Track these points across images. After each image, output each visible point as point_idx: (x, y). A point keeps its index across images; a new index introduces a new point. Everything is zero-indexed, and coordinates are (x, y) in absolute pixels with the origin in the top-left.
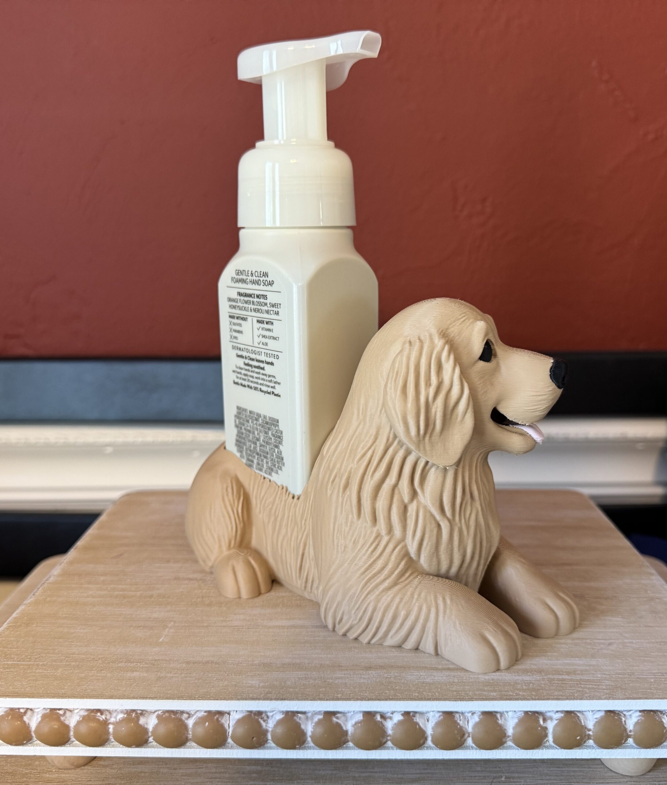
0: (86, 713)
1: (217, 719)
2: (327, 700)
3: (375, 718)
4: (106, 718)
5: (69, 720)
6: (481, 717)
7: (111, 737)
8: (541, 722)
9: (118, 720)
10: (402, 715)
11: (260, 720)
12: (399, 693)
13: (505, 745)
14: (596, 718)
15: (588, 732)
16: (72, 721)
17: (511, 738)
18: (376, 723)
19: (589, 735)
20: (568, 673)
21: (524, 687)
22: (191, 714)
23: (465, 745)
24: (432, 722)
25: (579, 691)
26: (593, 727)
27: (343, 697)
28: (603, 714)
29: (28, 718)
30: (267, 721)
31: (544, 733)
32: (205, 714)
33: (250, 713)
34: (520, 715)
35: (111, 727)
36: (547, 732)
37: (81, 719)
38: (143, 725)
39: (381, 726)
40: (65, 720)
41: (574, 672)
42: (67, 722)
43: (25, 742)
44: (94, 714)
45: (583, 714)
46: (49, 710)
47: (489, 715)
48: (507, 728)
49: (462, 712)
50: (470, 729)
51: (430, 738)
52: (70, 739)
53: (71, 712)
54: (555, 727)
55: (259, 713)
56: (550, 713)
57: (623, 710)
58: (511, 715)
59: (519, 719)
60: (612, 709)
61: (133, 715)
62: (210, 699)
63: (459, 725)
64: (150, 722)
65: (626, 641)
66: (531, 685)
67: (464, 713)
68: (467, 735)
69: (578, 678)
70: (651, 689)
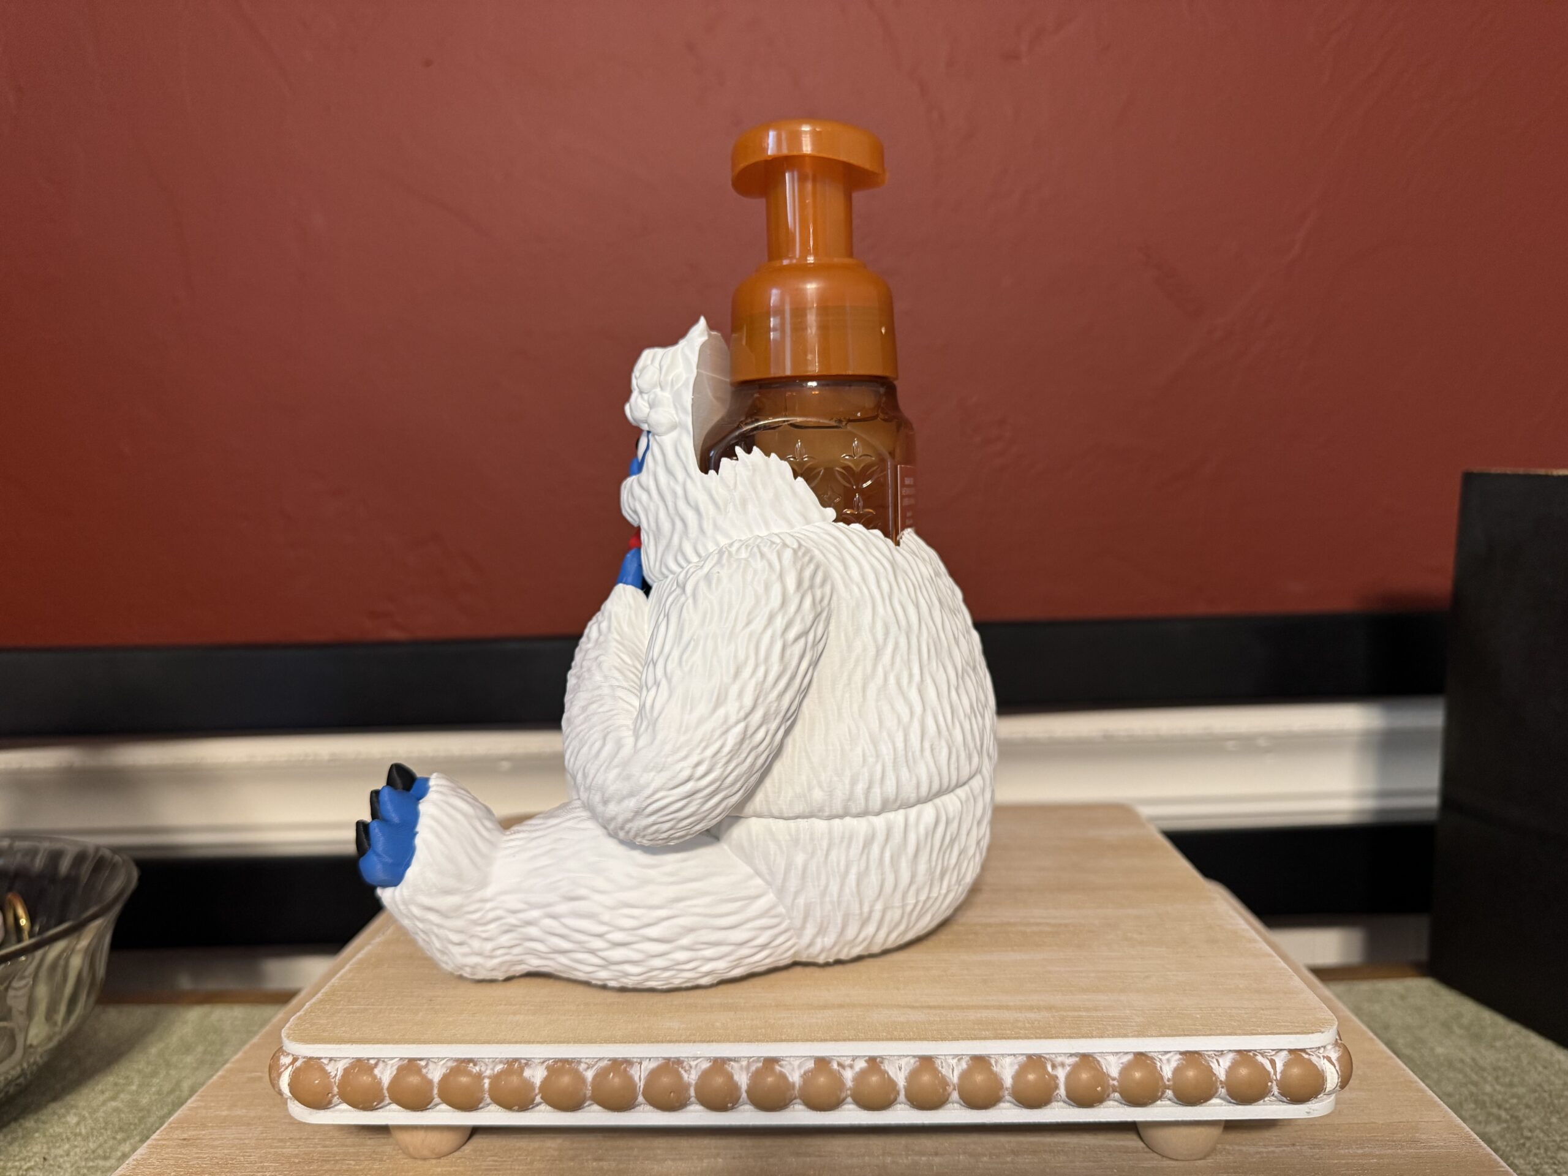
0: (455, 1064)
1: (625, 1069)
2: (767, 1041)
3: (830, 1065)
4: (480, 1070)
5: (432, 1073)
6: (970, 1062)
7: (486, 1096)
8: (1049, 1069)
9: (496, 1070)
10: (866, 1061)
11: (680, 1069)
12: (862, 1033)
13: (1004, 1099)
14: (1122, 1063)
15: (1111, 1082)
16: (436, 1074)
17: (1010, 1090)
18: (831, 1072)
19: (1114, 1085)
20: (1087, 1010)
21: (1027, 1025)
22: (591, 1064)
23: (950, 1099)
24: (905, 1070)
25: (1099, 1029)
26: (1118, 1075)
27: (788, 1038)
28: (1130, 1057)
29: (380, 1071)
30: (690, 1071)
31: (1053, 1083)
32: (610, 1063)
33: (667, 1061)
34: (1022, 1060)
35: (487, 1082)
36: (1057, 1081)
37: (448, 1071)
38: (528, 1078)
39: (838, 1075)
40: (427, 1073)
41: (1096, 1009)
42: (430, 1076)
43: (375, 1103)
44: (465, 1065)
45: (1105, 1059)
46: (407, 1060)
47: (980, 1062)
48: (1004, 1078)
49: (945, 1055)
50: (955, 1078)
51: (902, 1093)
52: (435, 1100)
53: (435, 1063)
54: (1068, 1077)
55: (679, 1062)
56: (1060, 1056)
57: (1159, 1052)
58: (1008, 1060)
59: (1019, 1066)
60: (1142, 1050)
61: (515, 1066)
62: (615, 1042)
63: (942, 1074)
64: (537, 1075)
65: (1169, 973)
66: (1036, 1023)
67: (947, 1057)
68: (952, 1087)
69: (1099, 1014)
70: (1194, 1025)
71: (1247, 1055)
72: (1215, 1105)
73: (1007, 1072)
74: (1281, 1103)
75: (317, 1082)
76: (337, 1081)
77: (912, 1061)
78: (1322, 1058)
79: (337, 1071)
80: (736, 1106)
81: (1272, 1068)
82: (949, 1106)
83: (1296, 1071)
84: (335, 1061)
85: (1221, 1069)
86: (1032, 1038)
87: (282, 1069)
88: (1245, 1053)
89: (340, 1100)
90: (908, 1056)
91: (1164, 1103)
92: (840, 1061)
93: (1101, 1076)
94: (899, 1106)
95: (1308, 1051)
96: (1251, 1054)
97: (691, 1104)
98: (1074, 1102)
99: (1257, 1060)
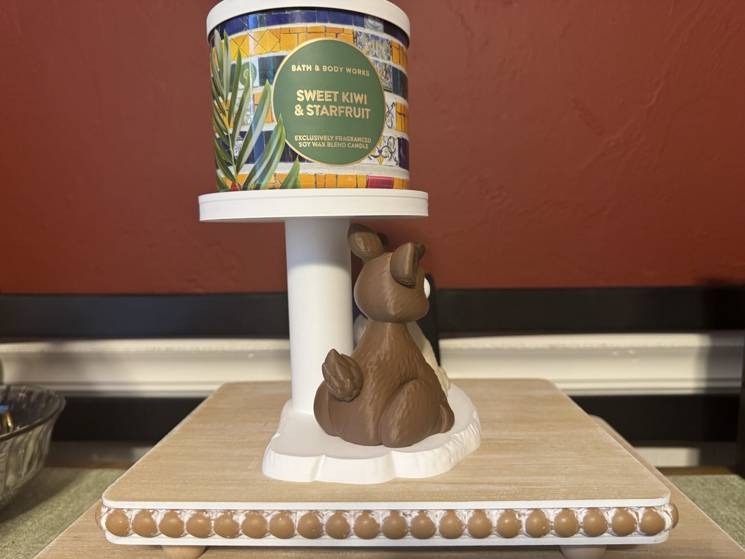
0: (195, 513)
1: (288, 516)
2: (365, 502)
3: (399, 514)
4: (209, 516)
5: (183, 518)
6: (474, 513)
7: (213, 530)
8: (517, 517)
9: (218, 516)
10: (418, 512)
11: (318, 516)
12: (416, 497)
13: (492, 533)
14: (556, 514)
15: (551, 524)
16: (185, 518)
17: (496, 529)
18: (400, 518)
19: (551, 526)
20: (536, 485)
21: (505, 493)
22: (269, 513)
23: (463, 533)
24: (440, 517)
25: (544, 495)
26: (554, 520)
27: (376, 500)
28: (560, 510)
29: (155, 516)
30: (323, 518)
31: (519, 524)
32: (279, 512)
33: (310, 512)
34: (502, 512)
35: (213, 522)
36: (522, 524)
37: (192, 516)
38: (235, 521)
39: (403, 520)
40: (180, 517)
41: (541, 484)
42: (182, 519)
43: (152, 534)
44: (201, 513)
45: (547, 511)
46: (169, 511)
47: (480, 512)
48: (493, 522)
49: (461, 509)
50: (466, 522)
51: (438, 530)
52: (184, 532)
53: (185, 512)
54: (527, 521)
55: (317, 512)
56: (523, 510)
57: (576, 508)
58: (495, 512)
59: (501, 515)
60: (567, 507)
61: (228, 514)
62: (282, 501)
63: (459, 519)
64: (240, 519)
65: (577, 466)
66: (510, 492)
67: (462, 511)
68: (464, 527)
69: (543, 487)
70: (595, 494)
71: (623, 510)
72: (605, 536)
73: (494, 518)
74: (640, 535)
75: (120, 522)
76: (131, 521)
77: (443, 512)
78: (663, 512)
79: (132, 516)
80: (347, 536)
81: (637, 516)
82: (463, 536)
83: (649, 518)
84: (131, 510)
85: (609, 517)
86: (507, 500)
87: (102, 515)
88: (622, 508)
89: (133, 532)
90: (441, 510)
91: (578, 535)
92: (404, 512)
93: (545, 521)
94: (436, 537)
95: (655, 507)
96: (625, 509)
97: (324, 535)
98: (531, 535)
99: (628, 513)
